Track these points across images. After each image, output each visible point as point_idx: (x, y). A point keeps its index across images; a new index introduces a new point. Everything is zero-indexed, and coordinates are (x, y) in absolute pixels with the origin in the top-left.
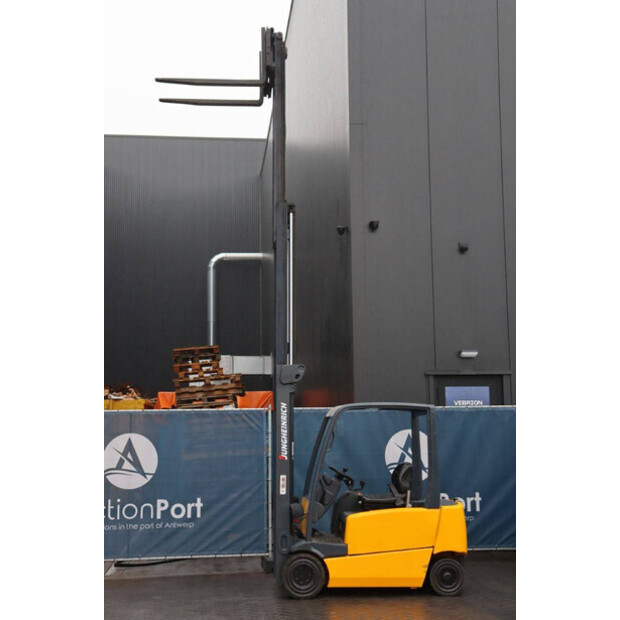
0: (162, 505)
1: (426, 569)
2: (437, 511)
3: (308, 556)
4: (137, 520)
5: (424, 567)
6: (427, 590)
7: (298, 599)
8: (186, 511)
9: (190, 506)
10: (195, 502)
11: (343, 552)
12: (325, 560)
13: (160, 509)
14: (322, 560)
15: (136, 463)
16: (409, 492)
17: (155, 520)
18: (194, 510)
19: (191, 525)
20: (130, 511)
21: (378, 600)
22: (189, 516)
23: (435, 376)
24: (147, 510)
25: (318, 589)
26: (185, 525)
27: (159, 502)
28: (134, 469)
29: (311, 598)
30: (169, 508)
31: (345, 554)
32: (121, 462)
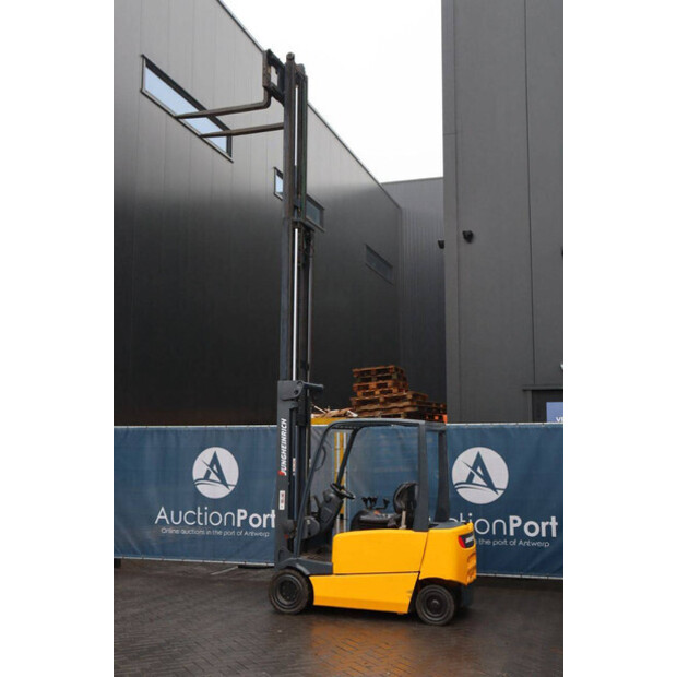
0: (242, 514)
1: (411, 595)
2: (425, 534)
3: (293, 572)
4: (221, 527)
5: (409, 592)
6: (411, 617)
7: (283, 613)
8: (262, 521)
9: (265, 517)
10: (270, 513)
11: (328, 571)
12: (311, 578)
13: (240, 518)
14: (307, 578)
15: (220, 475)
16: (404, 513)
17: (236, 528)
18: (269, 520)
19: (266, 535)
20: (215, 519)
21: (358, 622)
22: (265, 526)
23: (533, 391)
24: (229, 517)
25: (302, 605)
26: (260, 534)
27: (240, 511)
28: (218, 480)
29: (296, 614)
30: (248, 518)
31: (330, 573)
32: (208, 473)
